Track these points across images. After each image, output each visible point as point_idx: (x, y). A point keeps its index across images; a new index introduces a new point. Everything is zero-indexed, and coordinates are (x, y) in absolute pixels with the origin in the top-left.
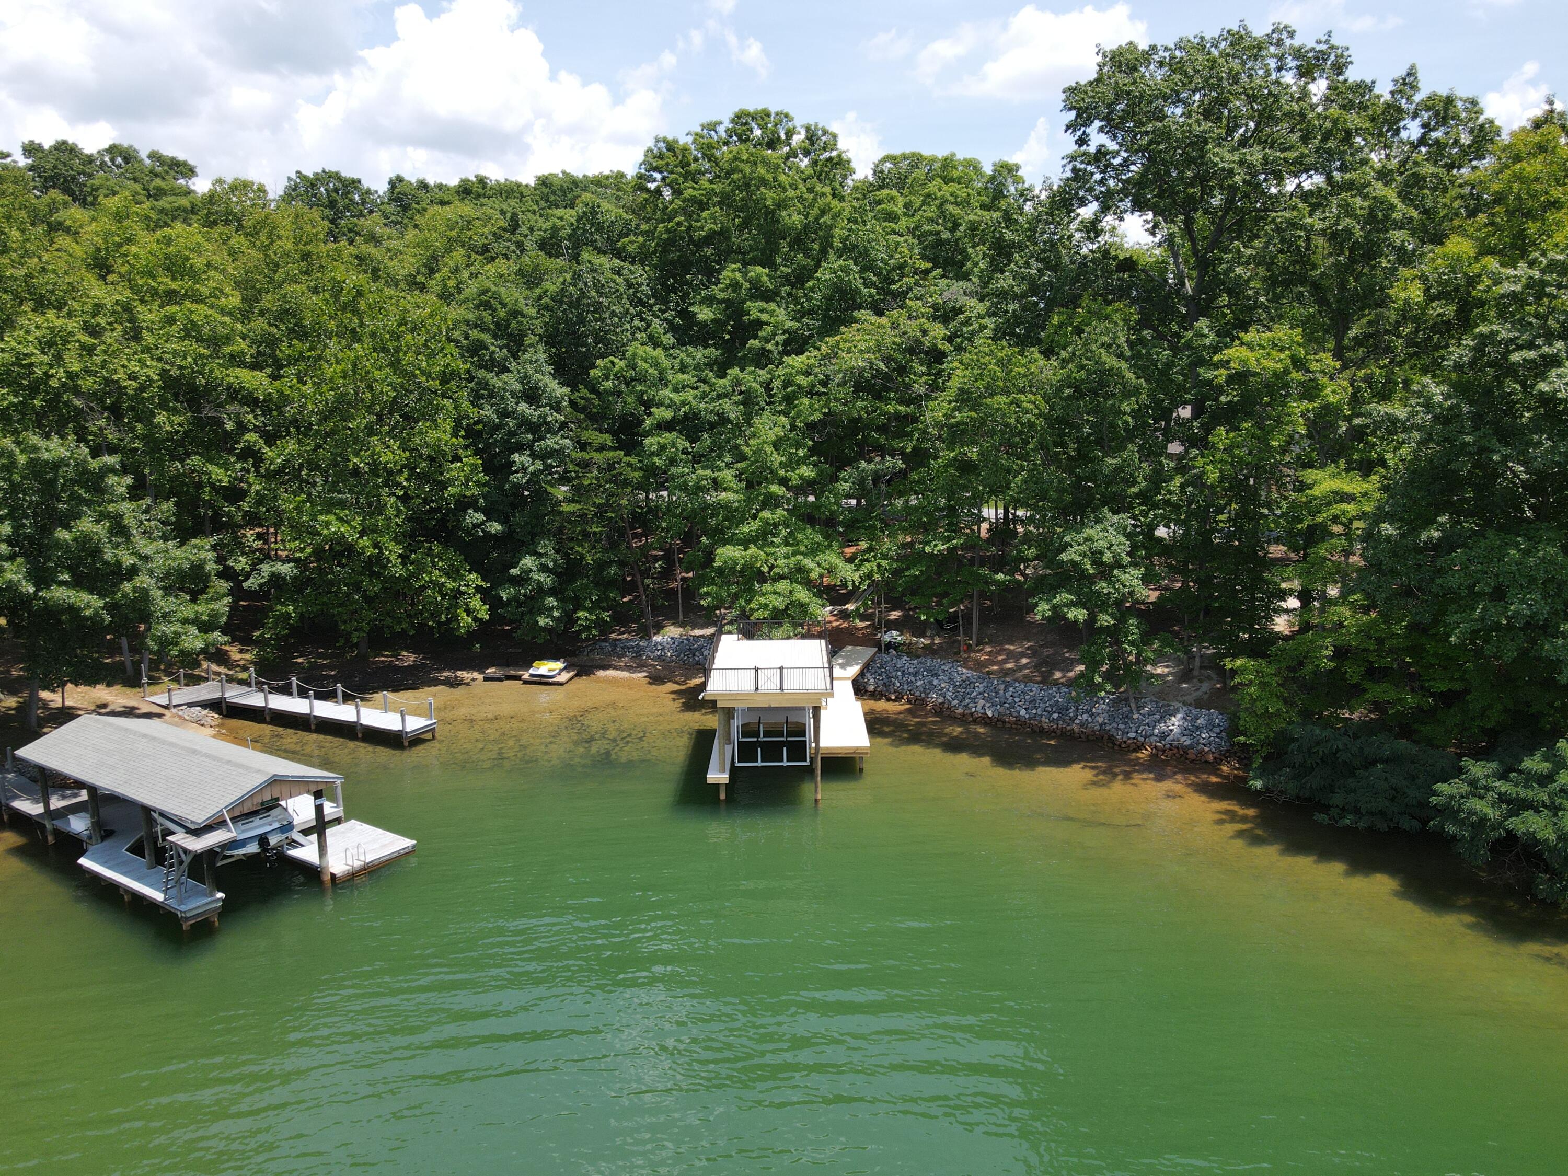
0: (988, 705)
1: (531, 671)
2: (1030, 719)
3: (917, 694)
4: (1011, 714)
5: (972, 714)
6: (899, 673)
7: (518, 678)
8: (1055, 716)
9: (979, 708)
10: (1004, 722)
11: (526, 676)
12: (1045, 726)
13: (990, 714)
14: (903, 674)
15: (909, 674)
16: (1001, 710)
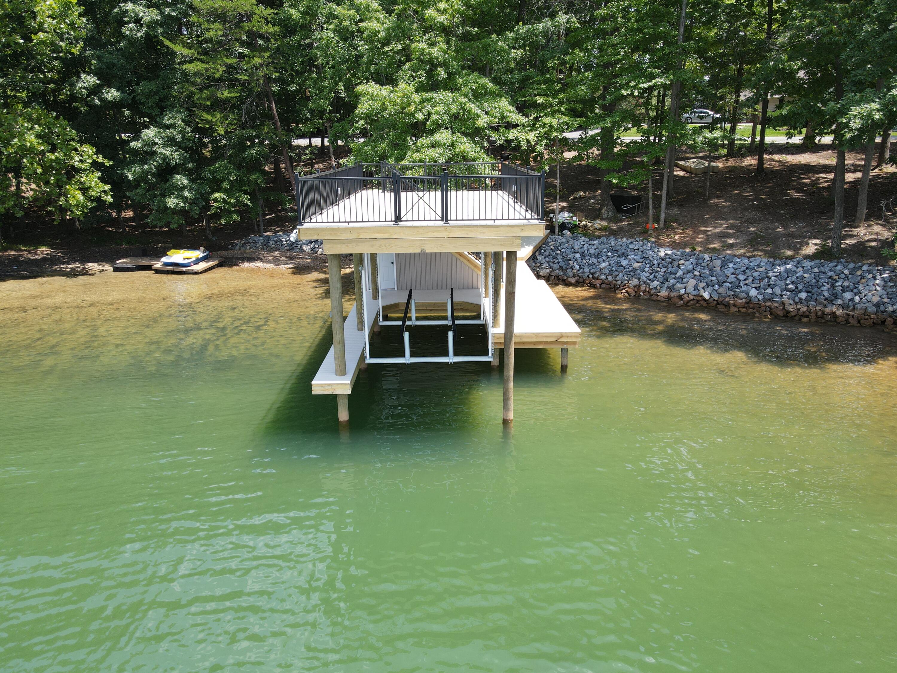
0: (702, 285)
1: (164, 259)
2: (765, 300)
3: (603, 277)
4: (735, 296)
5: (680, 297)
6: (578, 256)
7: (149, 268)
8: (803, 295)
9: (690, 289)
10: (728, 305)
11: (158, 265)
12: (791, 308)
13: (706, 295)
14: (583, 255)
15: (590, 255)
16: (722, 290)
